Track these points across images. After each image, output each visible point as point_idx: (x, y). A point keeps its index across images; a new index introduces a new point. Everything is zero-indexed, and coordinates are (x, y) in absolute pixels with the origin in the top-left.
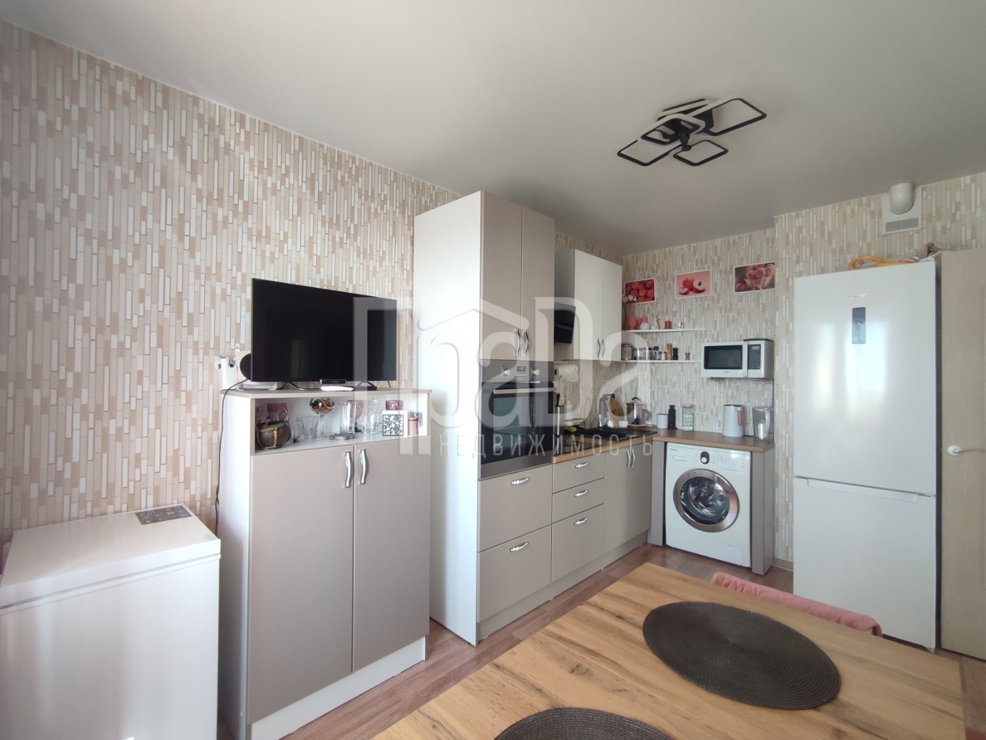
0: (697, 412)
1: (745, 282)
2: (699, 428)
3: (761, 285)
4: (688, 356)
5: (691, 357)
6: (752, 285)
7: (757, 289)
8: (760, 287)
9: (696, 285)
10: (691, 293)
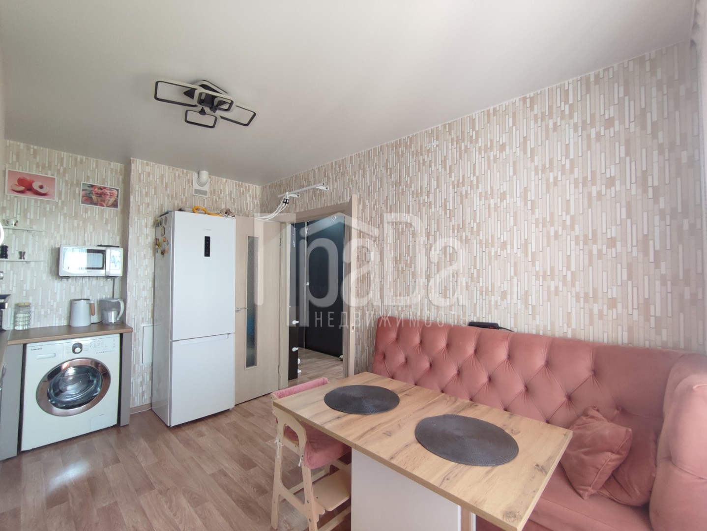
0: (33, 309)
1: (92, 198)
2: (35, 324)
3: (106, 203)
4: (22, 255)
5: (26, 256)
6: (98, 201)
7: (102, 205)
8: (105, 205)
9: (36, 186)
10: (28, 192)
